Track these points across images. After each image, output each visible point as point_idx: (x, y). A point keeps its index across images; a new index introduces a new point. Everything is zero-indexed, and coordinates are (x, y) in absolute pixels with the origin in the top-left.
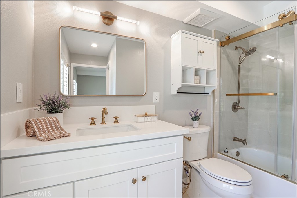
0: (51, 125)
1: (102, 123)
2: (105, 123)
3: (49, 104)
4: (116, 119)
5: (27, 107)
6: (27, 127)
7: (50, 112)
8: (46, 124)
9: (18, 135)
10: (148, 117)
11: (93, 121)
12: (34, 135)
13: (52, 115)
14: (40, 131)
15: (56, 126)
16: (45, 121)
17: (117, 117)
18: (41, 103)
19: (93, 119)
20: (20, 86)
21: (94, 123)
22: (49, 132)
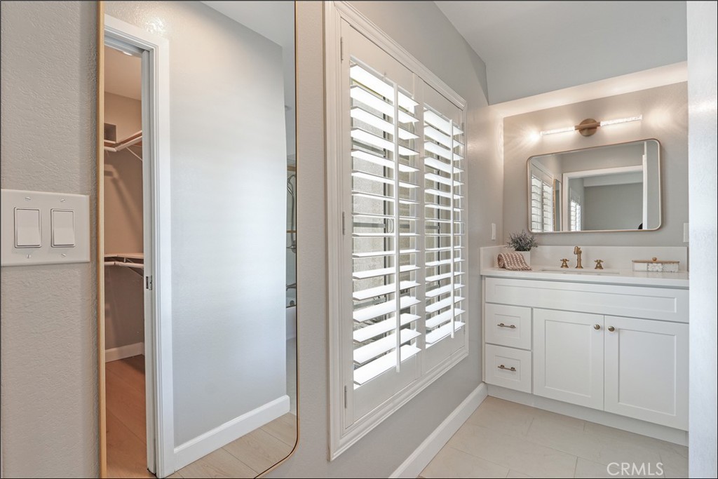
0: (517, 259)
1: (577, 267)
2: (582, 267)
3: (517, 242)
4: (599, 263)
5: (498, 244)
6: (499, 260)
7: (517, 250)
8: (513, 258)
9: (493, 266)
10: (655, 264)
11: (565, 263)
12: (504, 267)
13: (519, 252)
14: (508, 263)
15: (521, 261)
16: (512, 256)
17: (600, 261)
18: (510, 241)
19: (565, 261)
20: (494, 226)
21: (566, 266)
22: (515, 264)
